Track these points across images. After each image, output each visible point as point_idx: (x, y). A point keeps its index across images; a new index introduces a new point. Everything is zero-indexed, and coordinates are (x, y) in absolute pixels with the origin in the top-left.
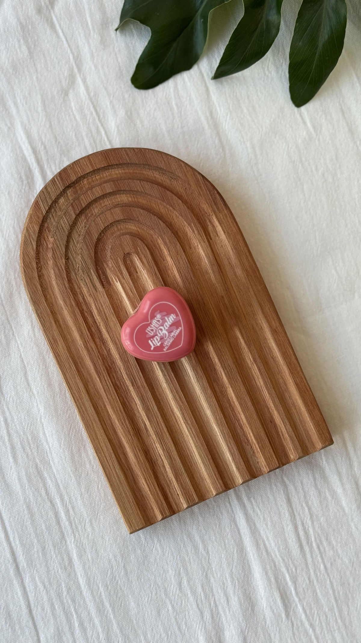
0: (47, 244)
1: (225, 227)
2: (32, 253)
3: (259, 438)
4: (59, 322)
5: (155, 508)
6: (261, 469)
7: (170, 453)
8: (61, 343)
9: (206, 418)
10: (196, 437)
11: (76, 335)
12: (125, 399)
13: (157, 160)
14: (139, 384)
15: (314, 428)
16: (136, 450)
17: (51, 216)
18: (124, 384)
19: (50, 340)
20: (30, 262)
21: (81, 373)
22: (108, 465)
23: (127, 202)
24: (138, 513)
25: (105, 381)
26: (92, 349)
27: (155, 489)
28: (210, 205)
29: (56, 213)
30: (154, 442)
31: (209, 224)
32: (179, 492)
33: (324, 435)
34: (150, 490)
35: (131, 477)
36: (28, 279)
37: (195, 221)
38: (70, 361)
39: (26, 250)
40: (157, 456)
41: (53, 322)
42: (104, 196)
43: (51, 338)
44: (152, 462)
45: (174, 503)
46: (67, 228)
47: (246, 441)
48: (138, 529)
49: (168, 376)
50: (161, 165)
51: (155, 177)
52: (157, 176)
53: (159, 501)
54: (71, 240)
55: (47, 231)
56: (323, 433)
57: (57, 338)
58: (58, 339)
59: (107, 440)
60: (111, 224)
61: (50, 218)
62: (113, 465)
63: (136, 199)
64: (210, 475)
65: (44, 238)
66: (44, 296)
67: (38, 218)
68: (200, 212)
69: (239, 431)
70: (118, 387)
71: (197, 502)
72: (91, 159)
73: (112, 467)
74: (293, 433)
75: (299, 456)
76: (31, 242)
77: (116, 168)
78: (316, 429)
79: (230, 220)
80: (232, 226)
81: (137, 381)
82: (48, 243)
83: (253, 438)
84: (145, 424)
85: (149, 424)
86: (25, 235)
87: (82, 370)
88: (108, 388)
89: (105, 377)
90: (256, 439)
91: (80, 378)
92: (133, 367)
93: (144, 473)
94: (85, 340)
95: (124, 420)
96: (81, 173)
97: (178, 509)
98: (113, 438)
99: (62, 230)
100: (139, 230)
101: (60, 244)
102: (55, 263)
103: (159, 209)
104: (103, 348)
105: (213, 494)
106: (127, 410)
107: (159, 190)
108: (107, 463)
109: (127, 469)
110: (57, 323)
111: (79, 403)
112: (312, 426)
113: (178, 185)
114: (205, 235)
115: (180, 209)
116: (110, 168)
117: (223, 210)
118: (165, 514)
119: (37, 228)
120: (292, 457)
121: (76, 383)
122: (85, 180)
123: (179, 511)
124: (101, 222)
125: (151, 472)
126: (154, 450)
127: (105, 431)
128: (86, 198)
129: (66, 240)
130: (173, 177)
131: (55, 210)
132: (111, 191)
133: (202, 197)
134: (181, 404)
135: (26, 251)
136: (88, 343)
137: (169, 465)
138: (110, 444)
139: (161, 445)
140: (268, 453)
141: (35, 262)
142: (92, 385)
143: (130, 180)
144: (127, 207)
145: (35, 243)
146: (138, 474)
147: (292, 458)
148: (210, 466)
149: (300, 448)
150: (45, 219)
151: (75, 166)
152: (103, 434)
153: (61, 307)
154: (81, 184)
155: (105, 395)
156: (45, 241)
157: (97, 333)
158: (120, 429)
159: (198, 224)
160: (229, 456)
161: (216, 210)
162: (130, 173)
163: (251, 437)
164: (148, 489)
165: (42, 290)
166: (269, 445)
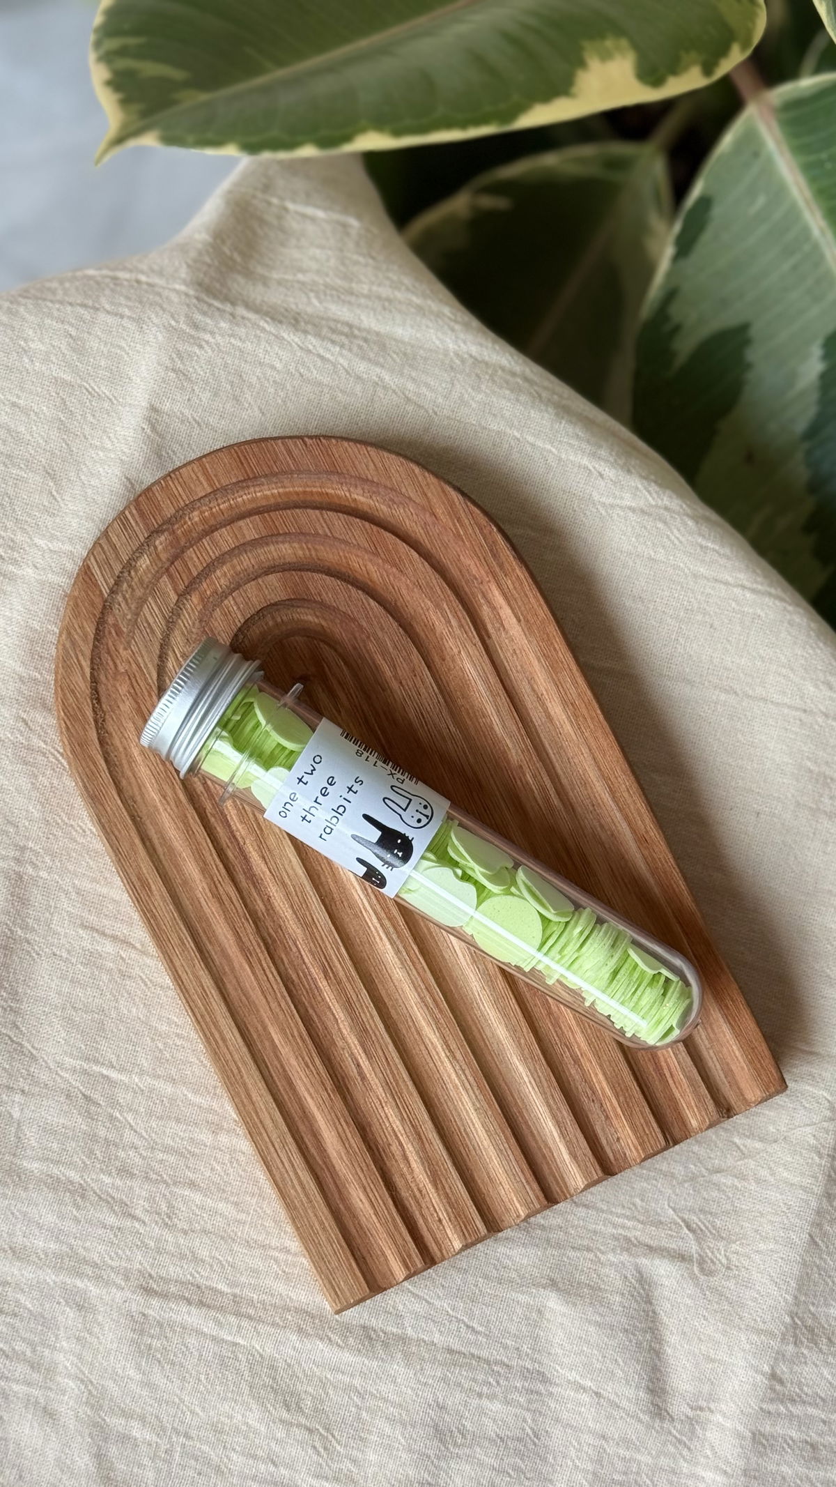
0: (115, 663)
1: (519, 608)
2: (82, 685)
3: (619, 1084)
4: (150, 840)
5: (390, 1252)
6: (625, 1154)
7: (419, 1127)
8: (157, 886)
9: (495, 1044)
10: (475, 1088)
11: (192, 870)
12: (311, 1011)
13: (357, 463)
14: (341, 974)
15: (742, 1056)
16: (340, 1123)
17: (120, 598)
18: (305, 976)
19: (132, 883)
20: (78, 707)
21: (207, 955)
22: (278, 1161)
23: (295, 560)
24: (350, 1265)
25: (264, 970)
26: (230, 899)
27: (387, 1209)
28: (483, 560)
29: (132, 593)
30: (381, 1104)
31: (482, 601)
32: (443, 1216)
33: (765, 1070)
34: (376, 1214)
35: (332, 1186)
36: (76, 745)
37: (452, 598)
38: (180, 929)
39: (68, 680)
40: (388, 1137)
41: (137, 841)
42: (243, 547)
43: (134, 879)
44: (378, 1150)
45: (433, 1242)
46: (158, 624)
47: (589, 1092)
48: (352, 1301)
49: (404, 954)
50: (367, 472)
51: (355, 500)
52: (360, 497)
53: (397, 1237)
54: (170, 653)
55: (114, 634)
56: (762, 1067)
57: (148, 877)
58: (150, 880)
59: (275, 1106)
60: (258, 612)
61: (120, 605)
62: (290, 1161)
63: (313, 553)
64: (509, 1172)
65: (108, 649)
66: (115, 783)
67: (92, 604)
68: (461, 577)
69: (573, 1072)
70: (293, 982)
71: (485, 1236)
72: (207, 465)
73: (287, 1165)
74: (695, 1071)
75: (709, 1119)
76: (78, 660)
77: (263, 485)
78: (747, 1057)
79: (529, 593)
80: (536, 606)
81: (334, 966)
82: (118, 662)
83: (604, 1084)
84: (358, 1065)
85: (367, 1063)
86: (64, 645)
87: (210, 948)
88: (269, 986)
89: (263, 962)
90: (613, 1088)
91: (207, 967)
92: (324, 936)
93: (362, 1176)
94: (212, 879)
95: (311, 1058)
96: (185, 497)
97: (441, 1250)
98: (286, 1097)
99: (148, 630)
100: (324, 623)
101: (145, 662)
102: (136, 706)
103: (368, 573)
104: (255, 894)
105: (518, 1216)
106: (315, 1035)
107: (366, 530)
108: (275, 1155)
109: (322, 1169)
110: (148, 844)
111: (206, 1023)
112: (737, 1053)
113: (408, 516)
114: (475, 629)
115: (415, 570)
116: (250, 484)
117: (514, 570)
118: (414, 1265)
119: (90, 630)
120: (694, 1123)
121: (197, 977)
122: (196, 513)
123: (443, 1259)
124: (235, 608)
125: (377, 1173)
126: (381, 1121)
127: (267, 1086)
128: (199, 556)
129: (158, 652)
130: (396, 499)
131: (130, 586)
132: (257, 537)
133: (463, 541)
134: (439, 1016)
135: (69, 682)
136: (219, 885)
137: (417, 1153)
138: (281, 1113)
139: (396, 1110)
140: (641, 1117)
141: (91, 706)
142: (234, 981)
143: (297, 510)
144: (294, 572)
145: (89, 663)
146: (347, 1180)
147: (694, 1126)
148: (510, 1152)
149: (711, 1101)
150: (106, 608)
151: (170, 483)
152: (264, 1091)
153: (155, 807)
154: (185, 523)
155: (264, 1001)
156: (111, 656)
157: (240, 863)
158: (301, 1079)
159: (456, 603)
160: (552, 1128)
161: (497, 569)
162: (297, 494)
163: (600, 1083)
164: (372, 1212)
165: (109, 769)
166: (641, 1097)
